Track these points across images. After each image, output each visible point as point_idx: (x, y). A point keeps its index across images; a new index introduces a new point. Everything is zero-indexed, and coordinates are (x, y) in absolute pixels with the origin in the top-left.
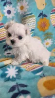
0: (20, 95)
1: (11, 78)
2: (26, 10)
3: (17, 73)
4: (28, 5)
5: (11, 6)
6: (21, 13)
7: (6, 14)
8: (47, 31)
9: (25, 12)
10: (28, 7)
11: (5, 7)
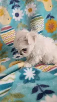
0: (45, 95)
1: (30, 79)
2: (35, 13)
3: (35, 75)
4: (36, 7)
5: (19, 9)
6: (29, 16)
7: (14, 17)
8: (54, 33)
9: (33, 14)
10: (36, 9)
11: (13, 10)
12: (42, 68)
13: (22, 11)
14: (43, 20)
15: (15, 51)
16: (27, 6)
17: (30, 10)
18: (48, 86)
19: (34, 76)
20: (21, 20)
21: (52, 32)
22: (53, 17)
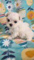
0: (9, 58)
2: (20, 6)
4: (21, 3)
6: (16, 8)
7: (8, 8)
8: (33, 19)
9: (19, 7)
10: (21, 4)
12: (17, 41)
13: (12, 5)
14: (25, 11)
15: (7, 28)
16: (15, 2)
17: (17, 4)
18: (14, 52)
19: (9, 45)
20: (12, 10)
21: (31, 19)
22: (32, 9)
